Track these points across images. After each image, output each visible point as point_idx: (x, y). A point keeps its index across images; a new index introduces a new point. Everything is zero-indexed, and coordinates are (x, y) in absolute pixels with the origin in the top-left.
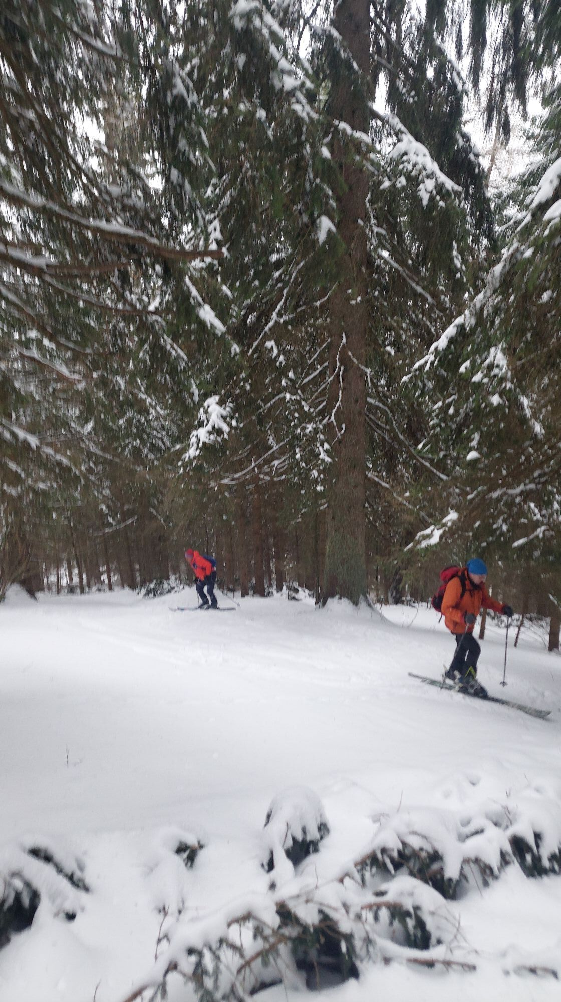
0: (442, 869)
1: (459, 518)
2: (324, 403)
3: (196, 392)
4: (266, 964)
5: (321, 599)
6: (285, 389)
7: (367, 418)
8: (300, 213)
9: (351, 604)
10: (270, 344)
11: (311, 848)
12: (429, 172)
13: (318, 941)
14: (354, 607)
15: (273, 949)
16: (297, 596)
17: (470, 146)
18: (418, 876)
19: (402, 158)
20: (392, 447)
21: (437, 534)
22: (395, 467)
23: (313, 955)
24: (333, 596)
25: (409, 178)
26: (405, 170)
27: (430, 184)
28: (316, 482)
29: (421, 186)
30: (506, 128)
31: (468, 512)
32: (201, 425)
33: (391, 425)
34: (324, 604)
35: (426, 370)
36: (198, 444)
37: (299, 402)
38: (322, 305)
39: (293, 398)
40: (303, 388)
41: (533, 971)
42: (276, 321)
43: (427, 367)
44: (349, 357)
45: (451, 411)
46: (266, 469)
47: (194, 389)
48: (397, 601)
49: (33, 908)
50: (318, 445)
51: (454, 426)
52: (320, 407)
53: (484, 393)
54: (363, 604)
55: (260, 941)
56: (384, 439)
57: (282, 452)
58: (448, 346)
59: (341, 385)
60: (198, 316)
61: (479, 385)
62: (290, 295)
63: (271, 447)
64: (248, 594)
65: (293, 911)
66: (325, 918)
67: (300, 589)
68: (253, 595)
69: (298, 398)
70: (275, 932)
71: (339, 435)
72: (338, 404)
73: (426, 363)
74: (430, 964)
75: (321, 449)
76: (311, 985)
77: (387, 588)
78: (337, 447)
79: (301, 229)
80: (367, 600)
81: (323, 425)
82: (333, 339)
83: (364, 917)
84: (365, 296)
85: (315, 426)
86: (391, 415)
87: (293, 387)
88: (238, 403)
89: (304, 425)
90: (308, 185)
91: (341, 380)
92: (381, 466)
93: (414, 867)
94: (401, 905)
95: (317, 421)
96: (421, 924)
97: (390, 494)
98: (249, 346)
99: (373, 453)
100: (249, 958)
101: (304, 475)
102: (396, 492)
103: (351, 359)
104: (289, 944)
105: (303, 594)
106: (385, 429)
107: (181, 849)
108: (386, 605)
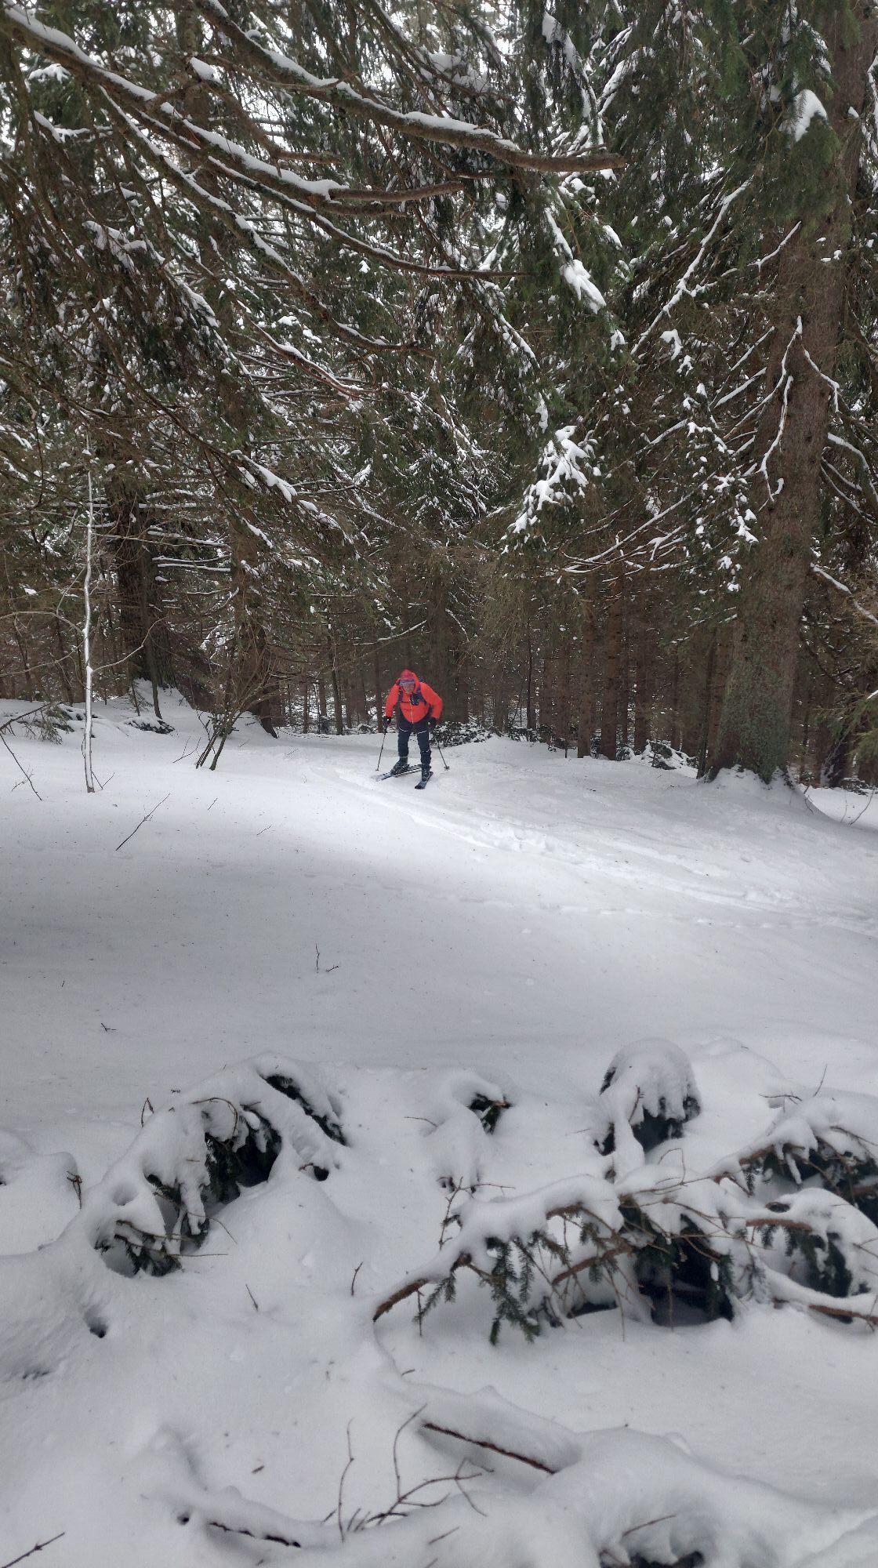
2: (752, 440)
3: (545, 413)
4: (595, 1276)
5: (708, 770)
6: (686, 414)
7: (822, 469)
8: (766, 84)
9: (759, 780)
10: (668, 335)
11: (671, 1130)
13: (677, 1259)
14: (763, 785)
15: (608, 1259)
16: (669, 762)
18: (839, 1192)
20: (861, 522)
22: (862, 557)
23: (665, 1277)
24: (729, 766)
28: (727, 575)
32: (542, 474)
33: (865, 484)
34: (713, 777)
36: (536, 506)
37: (709, 437)
38: (765, 267)
39: (701, 430)
40: (718, 412)
42: (685, 296)
44: (805, 359)
46: (639, 550)
47: (543, 410)
48: (835, 782)
49: (272, 1155)
50: (736, 513)
52: (744, 447)
54: (778, 782)
55: (590, 1243)
56: (848, 504)
57: (666, 525)
59: (784, 411)
60: (563, 278)
62: (713, 247)
63: (648, 515)
64: (588, 754)
65: (644, 1210)
66: (691, 1227)
67: (674, 751)
68: (596, 757)
69: (710, 429)
70: (615, 1235)
71: (771, 496)
72: (775, 443)
74: (845, 1317)
75: (740, 518)
76: (659, 1318)
77: (820, 759)
78: (767, 518)
79: (765, 114)
80: (785, 775)
81: (748, 479)
82: (778, 327)
83: (749, 1237)
84: (849, 249)
85: (733, 479)
86: (866, 466)
87: (702, 409)
88: (606, 438)
89: (716, 477)
90: (786, 31)
91: (786, 400)
92: (838, 554)
93: (833, 1178)
94: (810, 1227)
95: (737, 471)
96: (837, 1259)
97: (850, 603)
98: (631, 339)
99: (827, 531)
100: (572, 1264)
101: (707, 562)
102: (861, 601)
103: (809, 364)
104: (634, 1258)
105: (676, 760)
106: (852, 489)
107: (478, 1103)
108: (815, 787)
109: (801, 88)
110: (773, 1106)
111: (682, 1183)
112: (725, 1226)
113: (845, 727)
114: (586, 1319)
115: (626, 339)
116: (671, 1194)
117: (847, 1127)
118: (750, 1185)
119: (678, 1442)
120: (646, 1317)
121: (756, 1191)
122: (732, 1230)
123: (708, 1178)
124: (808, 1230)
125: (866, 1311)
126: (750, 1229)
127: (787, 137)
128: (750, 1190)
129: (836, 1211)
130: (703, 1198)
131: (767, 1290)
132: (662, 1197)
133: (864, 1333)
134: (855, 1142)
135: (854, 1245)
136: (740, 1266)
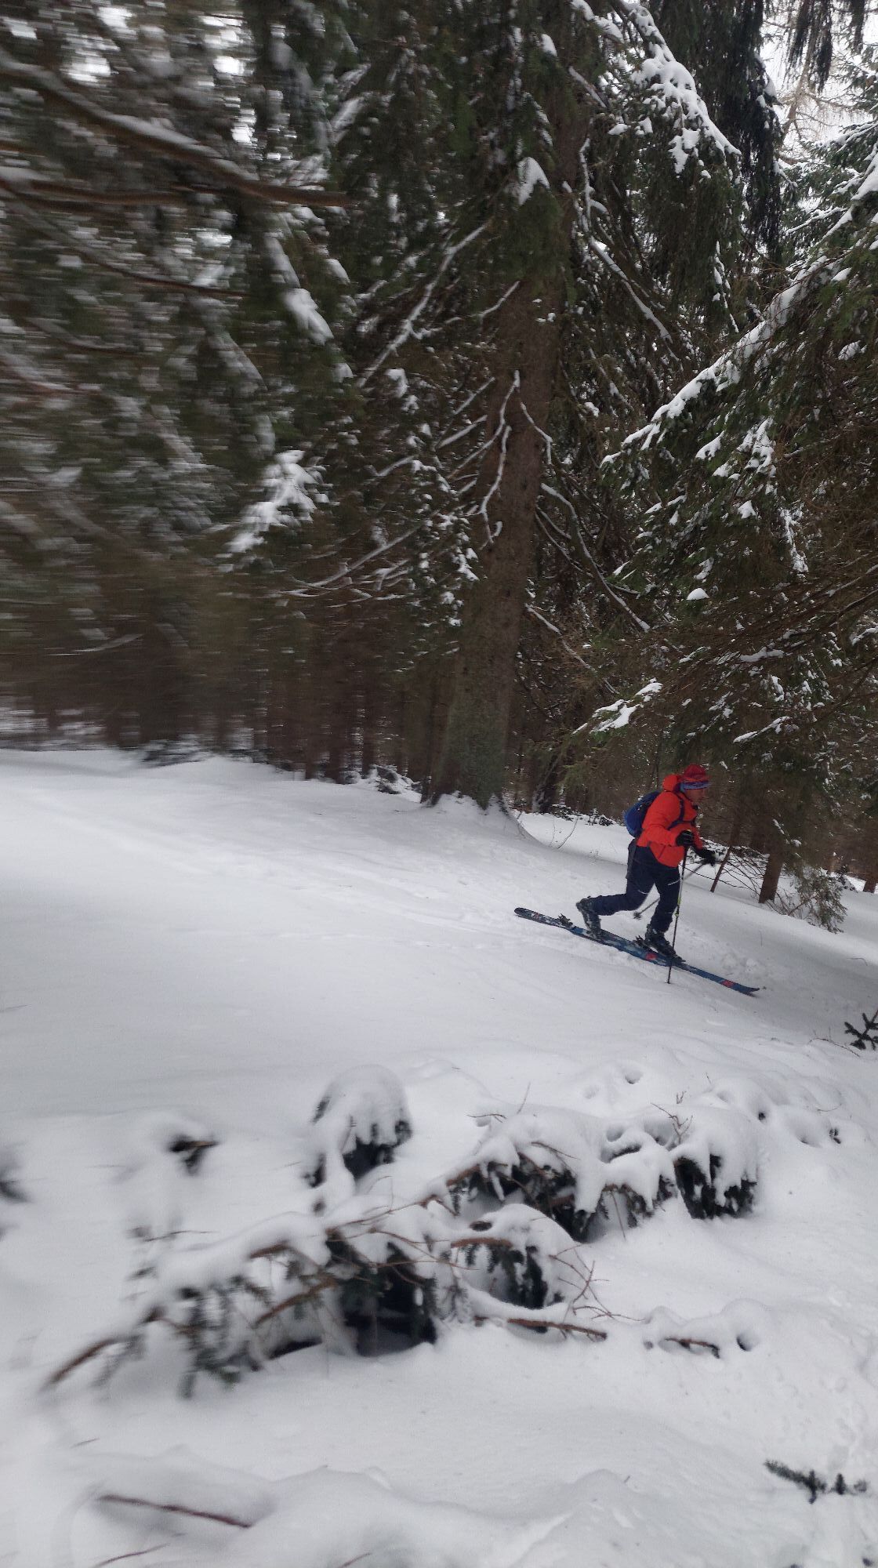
0: (572, 1197)
1: (662, 692)
2: (473, 483)
3: (270, 435)
4: (299, 1315)
5: (431, 795)
6: (411, 451)
7: (537, 516)
9: (476, 807)
10: (396, 373)
11: (382, 1156)
12: (692, 116)
13: (381, 1288)
14: (481, 810)
15: (312, 1295)
16: (394, 787)
17: (762, 82)
18: (537, 1205)
19: (649, 86)
20: (570, 568)
21: (627, 712)
22: (572, 601)
23: (370, 1306)
24: (449, 792)
25: (658, 122)
26: (654, 106)
27: (690, 138)
28: (448, 610)
29: (677, 139)
30: (823, 61)
31: (677, 681)
32: (266, 495)
33: (574, 533)
34: (434, 802)
35: (643, 448)
36: (261, 527)
37: (433, 476)
38: (488, 319)
39: (426, 468)
40: (442, 453)
41: (685, 1344)
42: (411, 337)
43: (646, 445)
44: (522, 411)
45: (674, 520)
46: (365, 579)
47: (268, 433)
48: (545, 809)
50: (459, 551)
51: (674, 545)
52: (465, 489)
53: (729, 497)
54: (494, 808)
55: (295, 1282)
56: (559, 553)
57: (393, 556)
58: (684, 413)
59: (503, 458)
60: (285, 307)
61: (724, 481)
62: (437, 295)
63: (374, 545)
65: (351, 1242)
66: (396, 1255)
67: (399, 776)
69: (434, 469)
70: (321, 1271)
71: (491, 537)
72: (494, 487)
73: (645, 437)
74: (541, 1328)
75: (462, 557)
76: (364, 1348)
77: (532, 787)
78: (486, 557)
79: (492, 174)
80: (501, 802)
81: (469, 518)
82: (498, 378)
83: (453, 1258)
84: (562, 313)
85: (455, 518)
86: (576, 517)
87: (426, 449)
88: (334, 466)
89: (439, 515)
90: (511, 99)
91: (504, 448)
92: (550, 596)
93: (533, 1192)
94: (510, 1243)
95: (458, 511)
96: (534, 1272)
97: (559, 642)
98: (358, 372)
99: (540, 574)
100: (275, 1305)
101: (430, 595)
102: (569, 641)
103: (525, 416)
104: (340, 1290)
105: (402, 784)
106: (564, 537)
107: (180, 1146)
108: (527, 813)
109: (525, 155)
110: (481, 1124)
111: (389, 1212)
112: (430, 1250)
113: (555, 758)
114: (289, 1359)
115: (353, 371)
116: (379, 1223)
117: (547, 1142)
118: (456, 1206)
119: (378, 1478)
120: (348, 1348)
121: (461, 1211)
122: (436, 1254)
123: (415, 1204)
124: (509, 1245)
125: (559, 1320)
126: (455, 1250)
127: (512, 200)
128: (456, 1210)
129: (535, 1226)
130: (408, 1224)
131: (469, 1309)
132: (370, 1227)
133: (557, 1341)
134: (552, 1156)
135: (550, 1256)
136: (445, 1288)
